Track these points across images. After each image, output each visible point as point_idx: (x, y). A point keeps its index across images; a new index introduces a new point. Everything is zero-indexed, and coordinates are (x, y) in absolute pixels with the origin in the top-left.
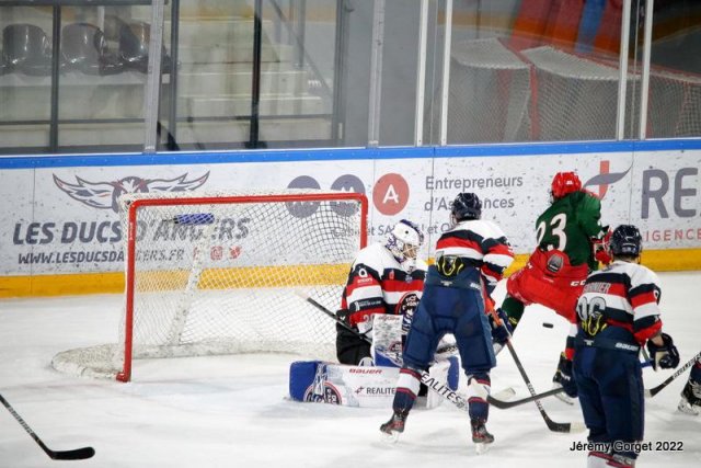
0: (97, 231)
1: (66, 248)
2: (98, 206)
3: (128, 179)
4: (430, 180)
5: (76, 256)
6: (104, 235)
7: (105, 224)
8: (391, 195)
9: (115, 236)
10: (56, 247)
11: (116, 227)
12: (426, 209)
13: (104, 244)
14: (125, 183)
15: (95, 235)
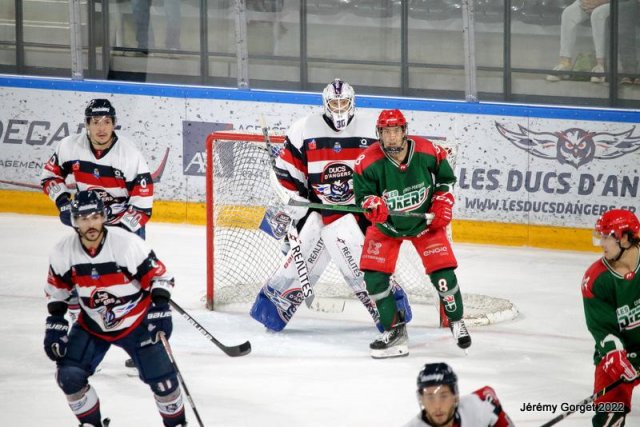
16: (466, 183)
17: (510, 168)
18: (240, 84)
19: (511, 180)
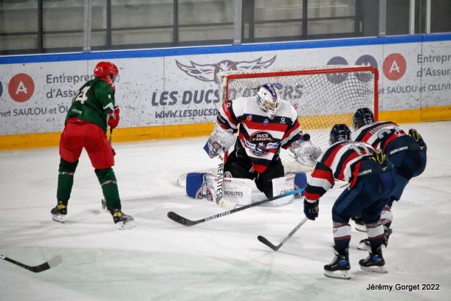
0: (205, 96)
1: (185, 107)
2: (205, 80)
3: (224, 62)
4: (420, 57)
5: (192, 112)
6: (209, 98)
7: (210, 91)
8: (394, 67)
9: (216, 99)
10: (179, 107)
11: (216, 94)
12: (418, 76)
13: (210, 104)
14: (222, 64)
15: (204, 99)
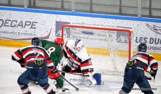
16: (137, 41)
17: (150, 37)
18: (72, 11)
19: (150, 41)
